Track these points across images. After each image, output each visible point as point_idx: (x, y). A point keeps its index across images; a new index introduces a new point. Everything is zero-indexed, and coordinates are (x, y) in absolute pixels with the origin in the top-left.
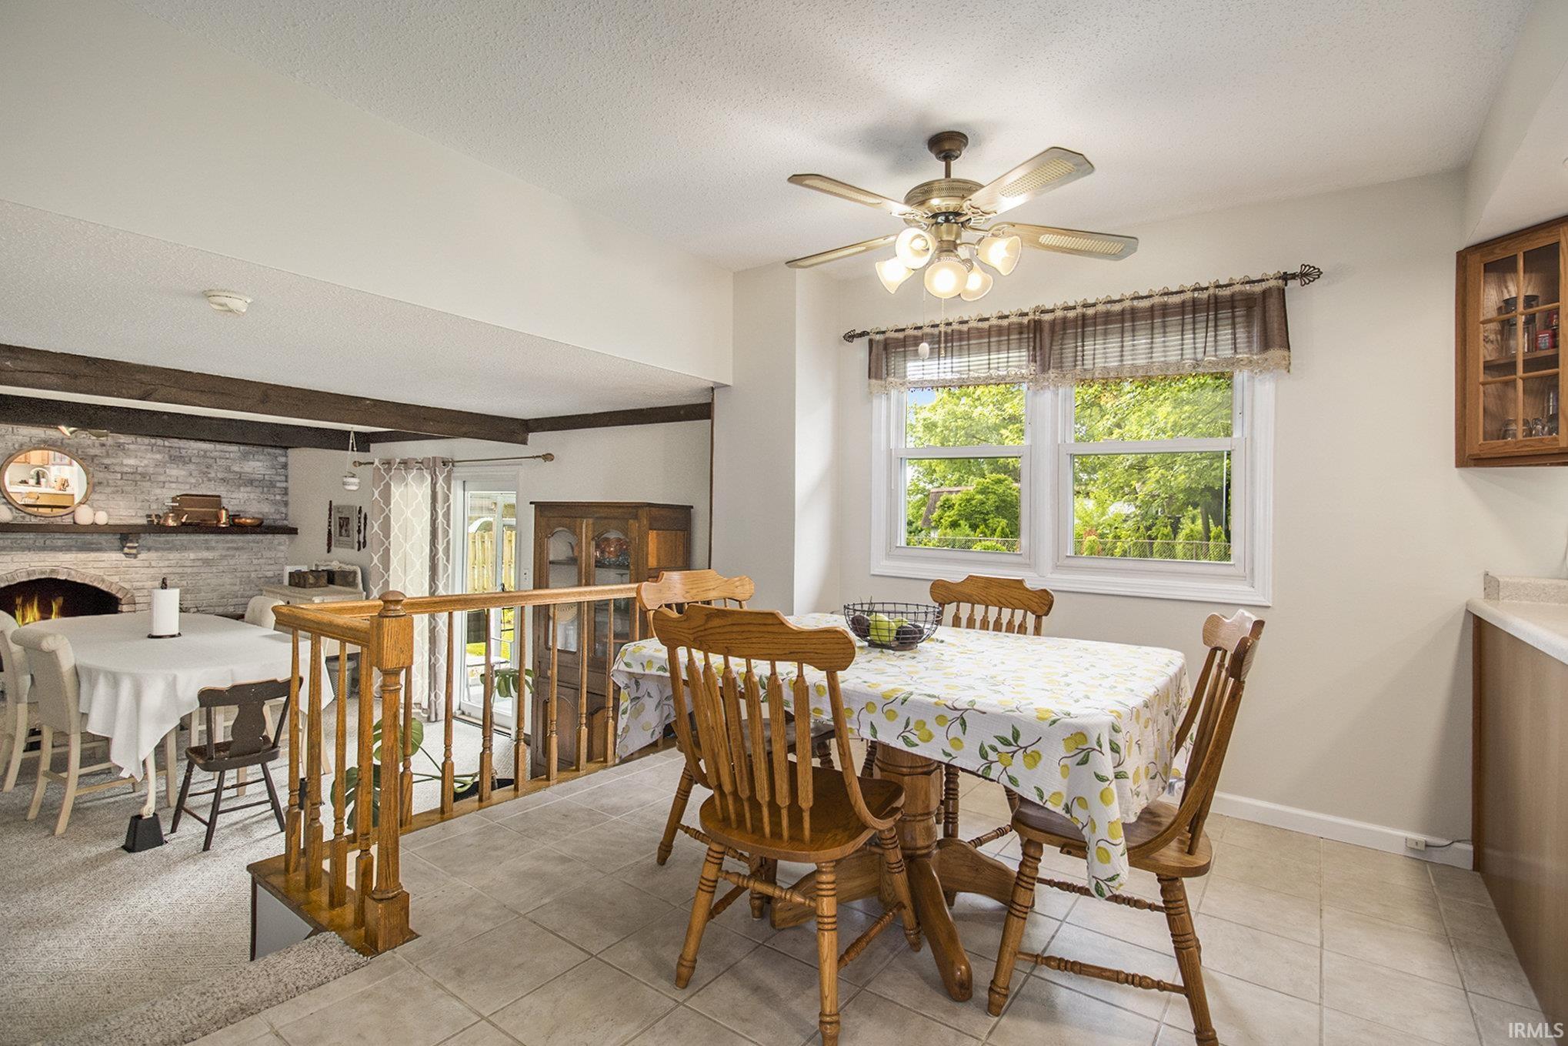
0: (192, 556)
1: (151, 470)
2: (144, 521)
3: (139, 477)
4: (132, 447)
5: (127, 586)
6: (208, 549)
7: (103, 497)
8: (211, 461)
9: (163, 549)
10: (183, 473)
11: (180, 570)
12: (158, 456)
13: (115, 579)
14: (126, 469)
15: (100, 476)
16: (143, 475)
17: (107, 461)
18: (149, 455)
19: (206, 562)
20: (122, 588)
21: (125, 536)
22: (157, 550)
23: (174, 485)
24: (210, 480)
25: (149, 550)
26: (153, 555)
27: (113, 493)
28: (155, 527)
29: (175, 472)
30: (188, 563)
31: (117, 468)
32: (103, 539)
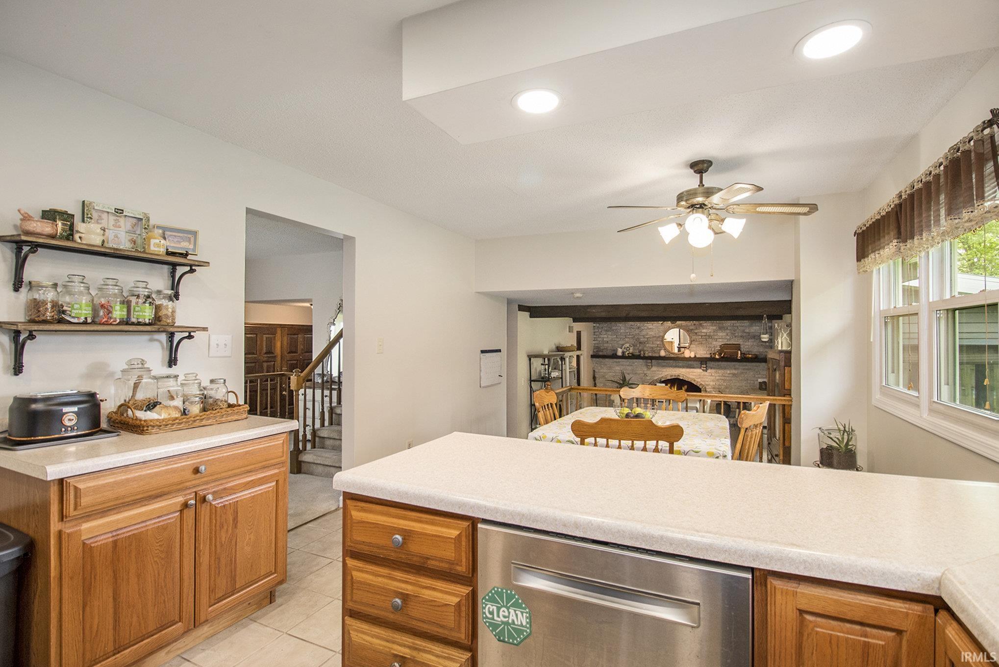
0: (728, 372)
1: (712, 334)
2: (709, 356)
3: (708, 337)
4: (705, 324)
5: (703, 383)
6: (735, 369)
7: (694, 346)
8: (736, 328)
9: (717, 369)
10: (724, 334)
11: (723, 378)
12: (715, 328)
13: (699, 380)
14: (703, 334)
15: (694, 337)
16: (709, 336)
17: (696, 331)
18: (711, 328)
19: (734, 375)
20: (701, 384)
21: (703, 362)
22: (714, 368)
23: (721, 340)
24: (735, 337)
25: (711, 368)
26: (713, 371)
27: (698, 344)
28: (712, 359)
29: (721, 334)
30: (727, 375)
31: (700, 334)
32: (695, 363)
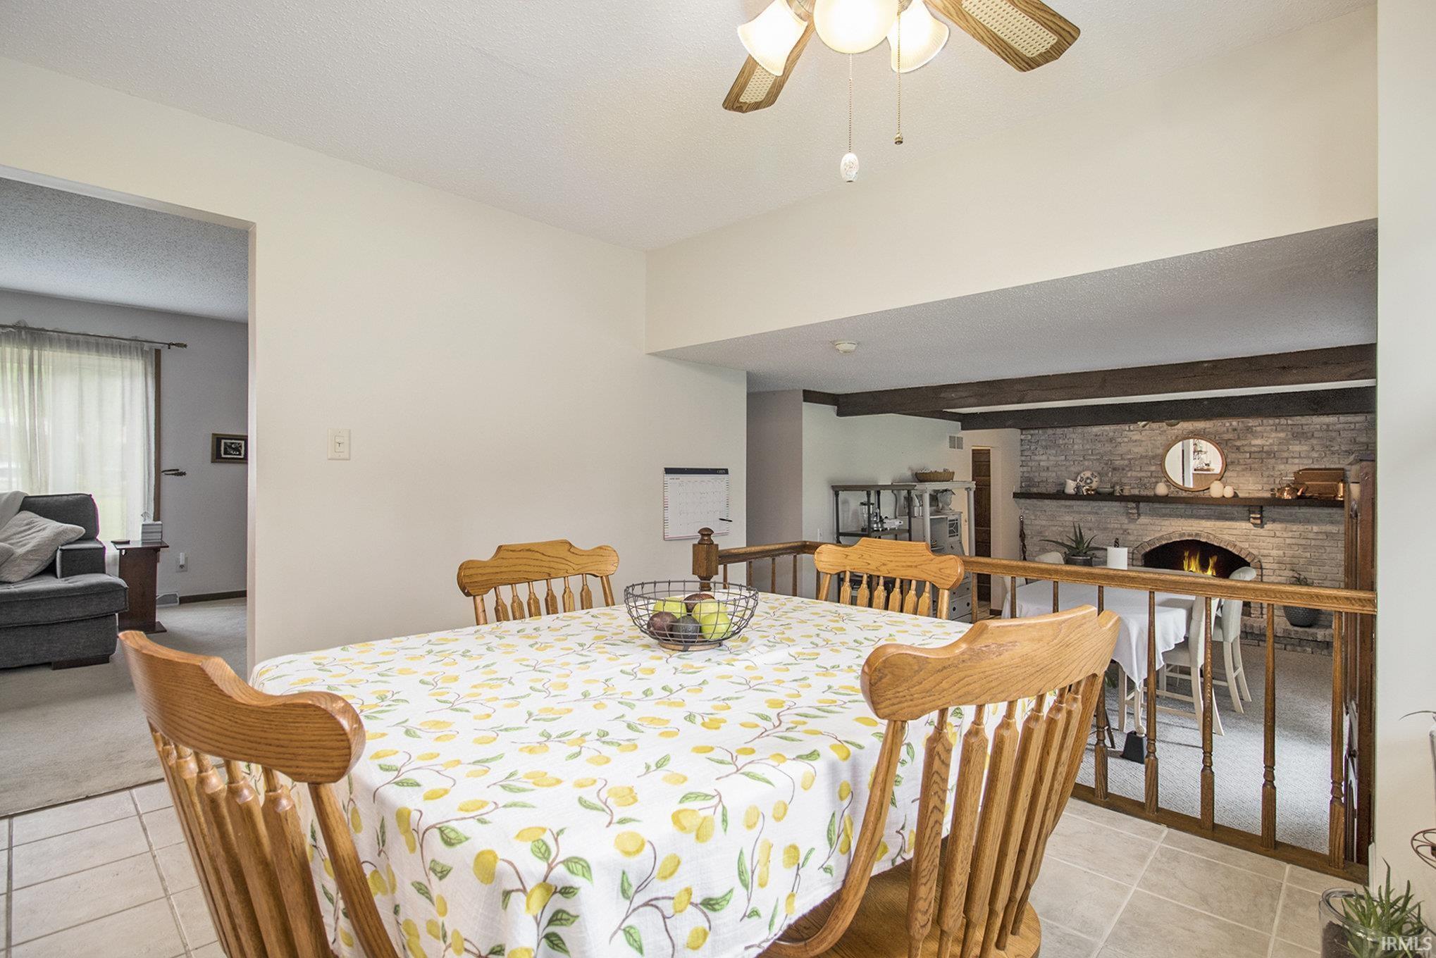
0: (1315, 529)
1: (1276, 448)
2: (1267, 495)
3: (1265, 455)
4: (1259, 429)
5: (1255, 552)
6: (1332, 523)
7: (1234, 474)
8: (1334, 434)
9: (1288, 521)
10: (1305, 448)
11: (1303, 542)
12: (1282, 435)
13: (1246, 545)
14: (1254, 449)
15: (1232, 456)
16: (1268, 453)
17: (1238, 443)
18: (1274, 435)
19: (1327, 534)
20: (1249, 553)
21: (1257, 509)
22: (1281, 521)
23: (1296, 461)
24: (1333, 453)
25: (1274, 521)
26: (1277, 526)
27: (1243, 470)
28: (1276, 502)
29: (1296, 448)
30: (1311, 535)
31: (1246, 449)
32: (1235, 510)
